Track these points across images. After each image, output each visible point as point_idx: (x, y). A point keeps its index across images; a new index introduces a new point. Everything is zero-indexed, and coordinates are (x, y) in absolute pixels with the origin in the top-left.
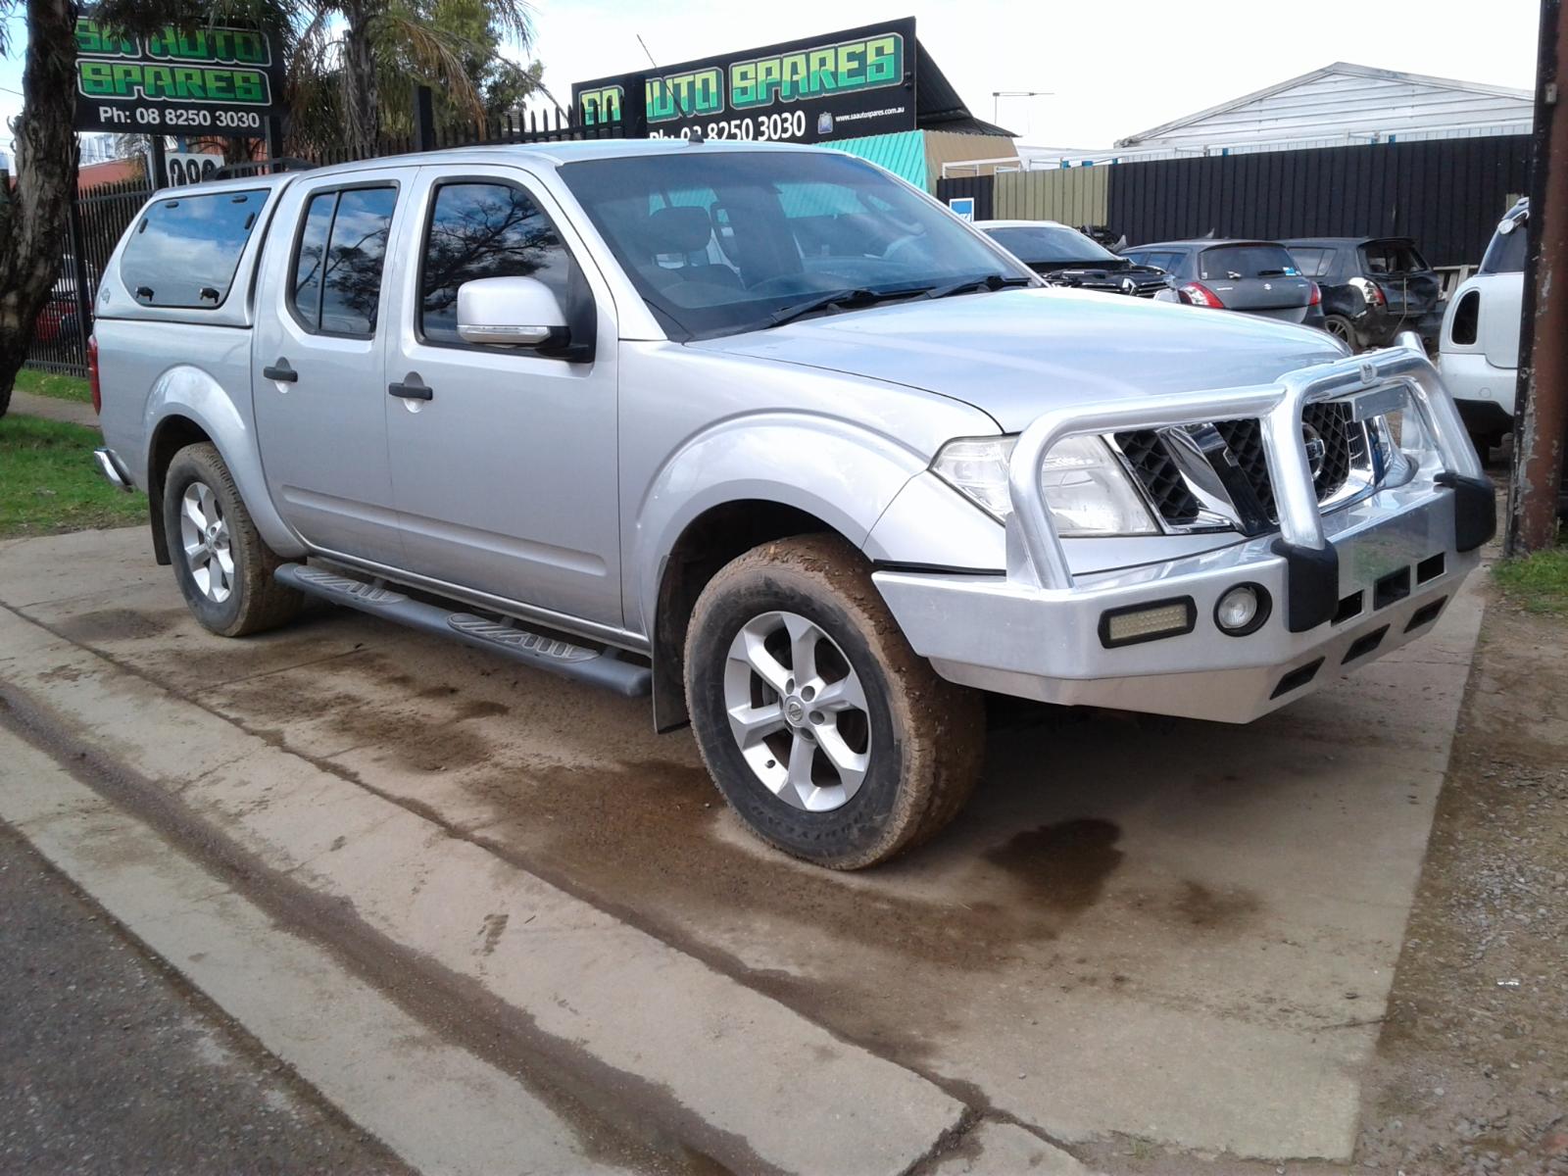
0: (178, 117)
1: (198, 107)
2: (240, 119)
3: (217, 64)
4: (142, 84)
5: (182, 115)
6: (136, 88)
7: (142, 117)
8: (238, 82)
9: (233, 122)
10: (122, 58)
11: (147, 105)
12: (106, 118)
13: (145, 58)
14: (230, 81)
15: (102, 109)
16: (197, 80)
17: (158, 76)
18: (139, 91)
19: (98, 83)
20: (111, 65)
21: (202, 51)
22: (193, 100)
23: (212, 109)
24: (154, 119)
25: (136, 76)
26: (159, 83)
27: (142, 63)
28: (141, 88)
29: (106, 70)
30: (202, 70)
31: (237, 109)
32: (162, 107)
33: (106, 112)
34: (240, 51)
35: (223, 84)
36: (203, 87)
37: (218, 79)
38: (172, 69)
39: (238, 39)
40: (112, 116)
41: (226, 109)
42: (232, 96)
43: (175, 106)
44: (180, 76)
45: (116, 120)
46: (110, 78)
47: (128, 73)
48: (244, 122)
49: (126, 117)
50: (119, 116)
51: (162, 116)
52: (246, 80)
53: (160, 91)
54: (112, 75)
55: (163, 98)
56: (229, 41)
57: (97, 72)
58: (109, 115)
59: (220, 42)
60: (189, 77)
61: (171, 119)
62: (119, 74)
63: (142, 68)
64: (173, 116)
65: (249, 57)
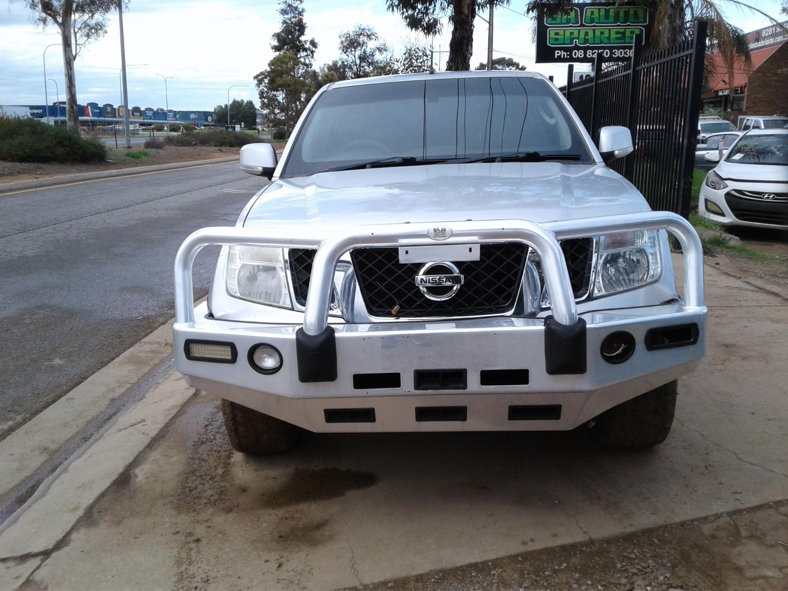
0: (593, 54)
1: (604, 48)
2: (625, 53)
3: (619, 25)
4: (578, 38)
5: (595, 52)
6: (574, 40)
7: (575, 55)
8: (628, 34)
9: (621, 54)
10: (571, 26)
11: (578, 48)
12: (557, 56)
13: (582, 25)
14: (624, 34)
15: (556, 52)
16: (606, 34)
17: (587, 34)
18: (576, 42)
19: (557, 39)
20: (564, 30)
21: (611, 19)
22: (602, 45)
23: (611, 49)
24: (581, 55)
25: (576, 34)
26: (587, 37)
27: (579, 28)
28: (577, 40)
29: (561, 32)
30: (610, 30)
31: (624, 48)
32: (585, 49)
33: (558, 53)
34: (631, 18)
35: (619, 36)
36: (609, 38)
37: (617, 33)
38: (594, 30)
39: (632, 12)
40: (561, 55)
41: (618, 48)
42: (622, 41)
43: (592, 48)
44: (598, 33)
45: (562, 57)
46: (563, 36)
47: (572, 34)
48: (627, 55)
49: (567, 55)
50: (564, 55)
51: (585, 53)
52: (632, 33)
53: (586, 41)
54: (564, 35)
55: (588, 44)
56: (627, 13)
57: (557, 34)
58: (559, 54)
59: (622, 14)
60: (602, 33)
61: (589, 55)
62: (568, 34)
63: (579, 30)
64: (590, 53)
65: (636, 21)
